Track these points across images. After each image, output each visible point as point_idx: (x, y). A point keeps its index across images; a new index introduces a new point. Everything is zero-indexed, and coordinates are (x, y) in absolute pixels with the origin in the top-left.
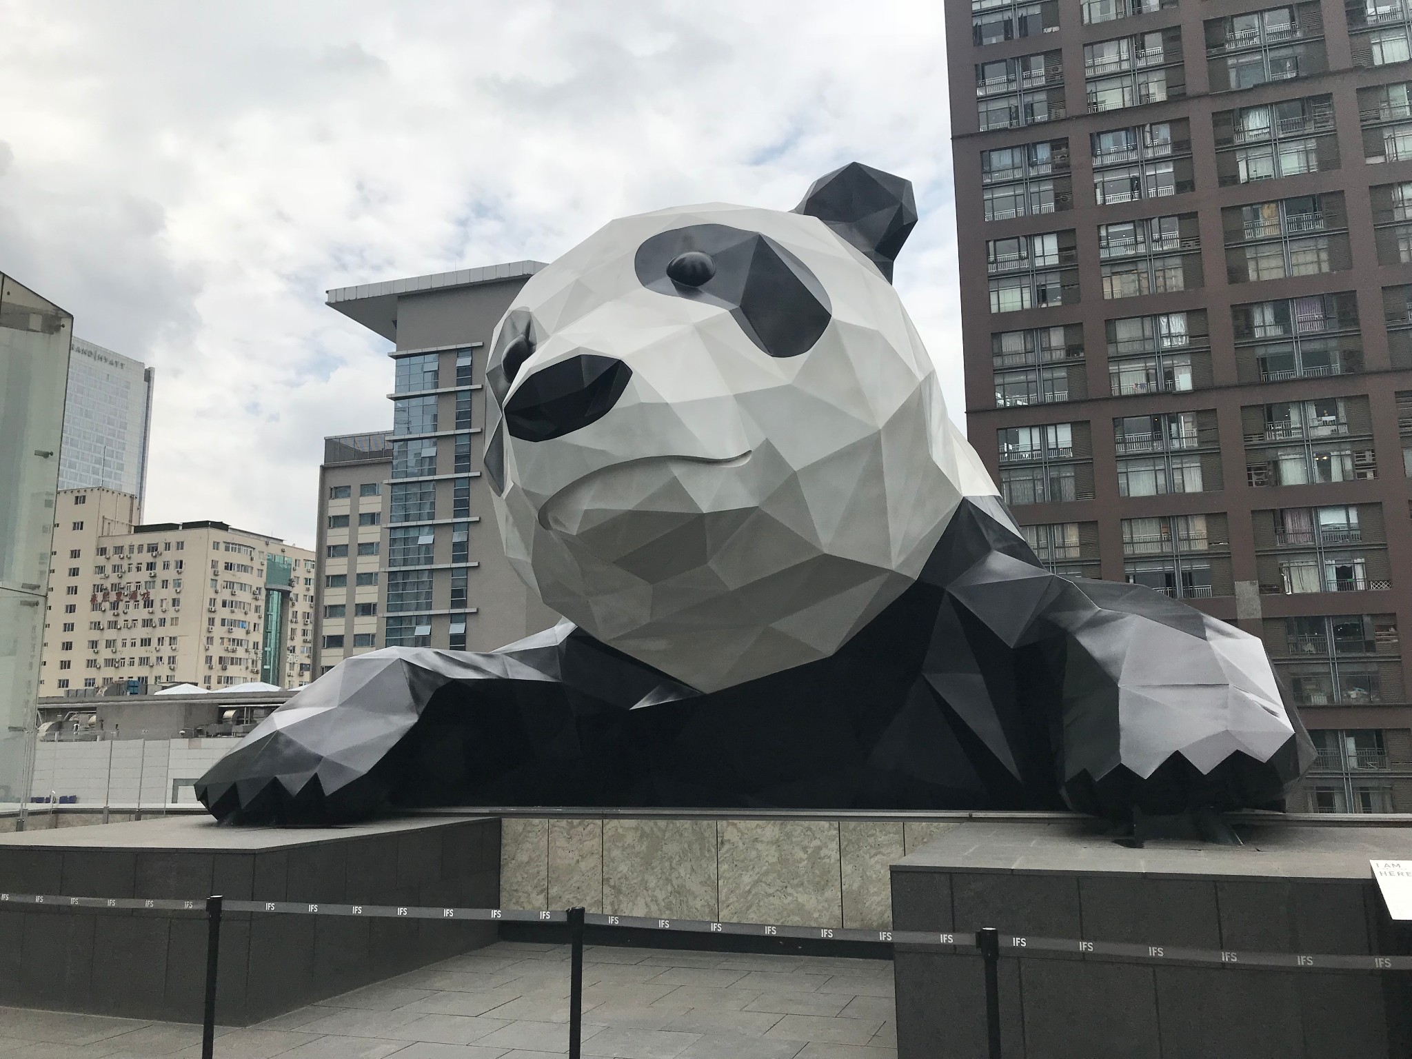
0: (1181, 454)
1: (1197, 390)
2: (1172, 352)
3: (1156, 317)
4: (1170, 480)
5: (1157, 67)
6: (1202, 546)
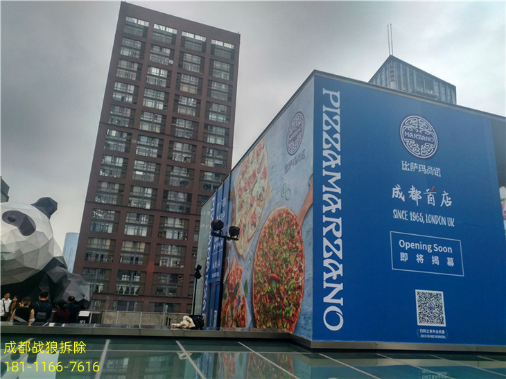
0: (143, 225)
1: (151, 209)
2: (147, 198)
3: (144, 188)
4: (138, 232)
5: (159, 124)
6: (142, 251)
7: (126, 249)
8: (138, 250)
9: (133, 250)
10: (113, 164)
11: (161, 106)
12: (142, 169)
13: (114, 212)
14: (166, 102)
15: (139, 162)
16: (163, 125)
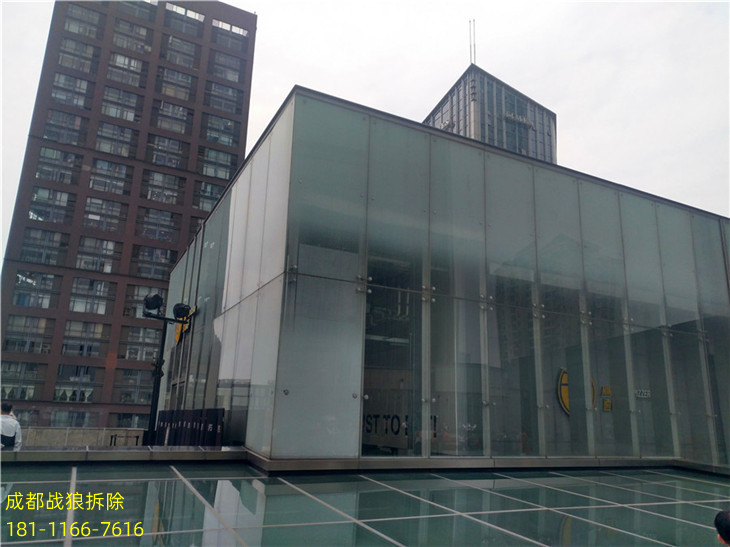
0: (99, 298)
1: (112, 274)
2: (106, 256)
3: (103, 240)
4: (92, 307)
5: (126, 143)
6: (99, 336)
7: (72, 334)
8: (91, 336)
9: (84, 335)
10: (51, 202)
11: (130, 116)
12: (98, 211)
13: (52, 277)
14: (138, 110)
15: (94, 201)
16: (133, 145)
